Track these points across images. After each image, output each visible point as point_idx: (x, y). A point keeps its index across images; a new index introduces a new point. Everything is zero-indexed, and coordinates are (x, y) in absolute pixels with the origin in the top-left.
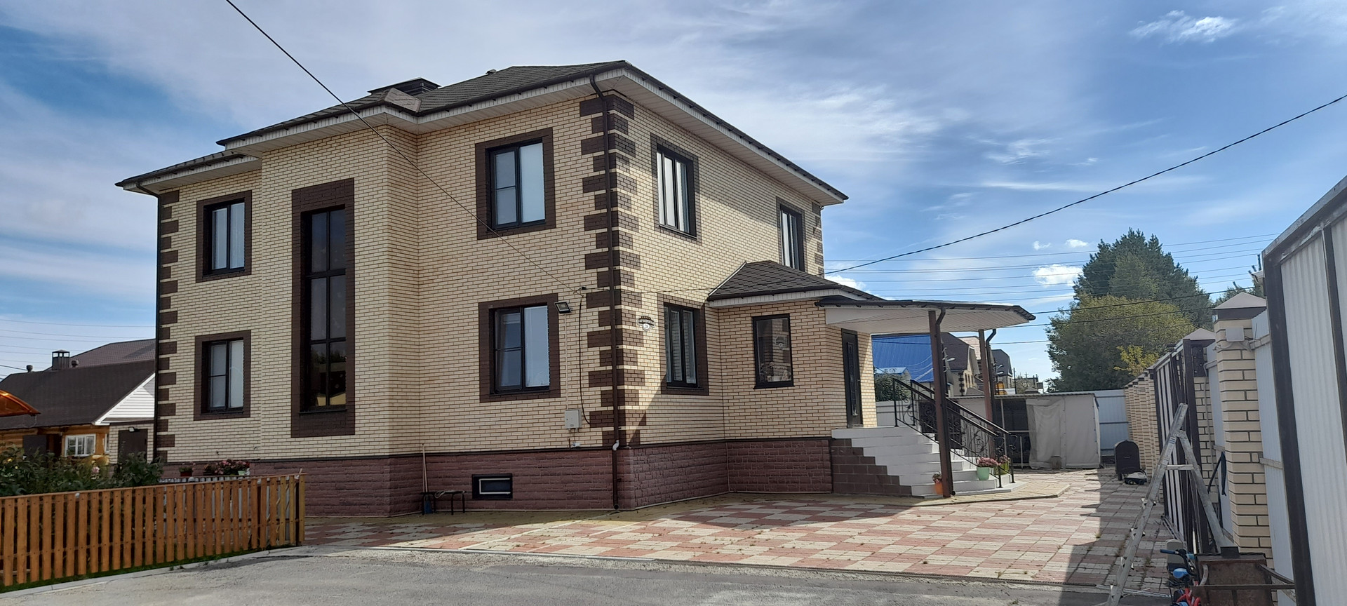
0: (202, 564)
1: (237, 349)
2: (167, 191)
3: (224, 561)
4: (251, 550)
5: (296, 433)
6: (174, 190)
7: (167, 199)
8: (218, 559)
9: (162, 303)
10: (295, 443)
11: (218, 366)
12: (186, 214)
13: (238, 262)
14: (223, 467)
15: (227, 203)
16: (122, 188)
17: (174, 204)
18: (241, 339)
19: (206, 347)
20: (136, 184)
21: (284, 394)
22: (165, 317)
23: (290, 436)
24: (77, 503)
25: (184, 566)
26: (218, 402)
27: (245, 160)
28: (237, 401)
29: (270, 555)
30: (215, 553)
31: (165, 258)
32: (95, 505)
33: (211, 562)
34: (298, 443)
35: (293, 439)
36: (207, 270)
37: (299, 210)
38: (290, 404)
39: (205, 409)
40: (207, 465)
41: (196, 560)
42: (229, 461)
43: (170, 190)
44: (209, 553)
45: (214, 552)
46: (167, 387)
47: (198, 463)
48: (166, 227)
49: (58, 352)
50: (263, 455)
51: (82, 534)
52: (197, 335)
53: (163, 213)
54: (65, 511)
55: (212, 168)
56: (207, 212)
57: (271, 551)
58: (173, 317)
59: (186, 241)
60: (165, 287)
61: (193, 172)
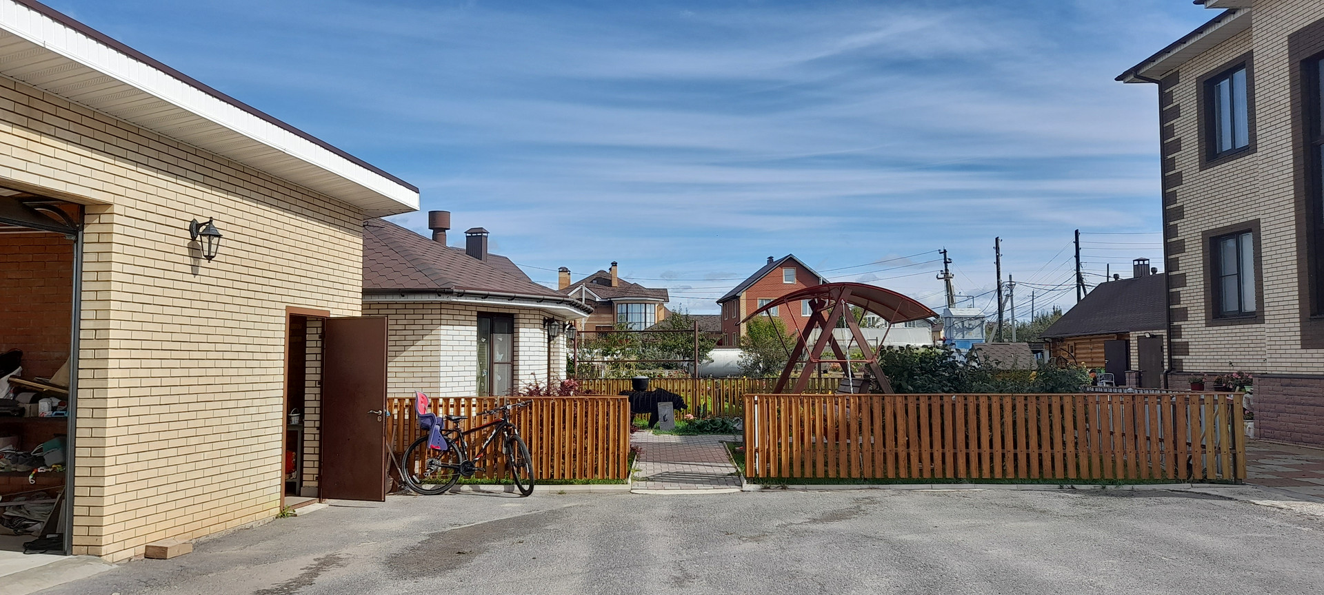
0: (1099, 487)
1: (1248, 242)
2: (1167, 74)
3: (1128, 487)
4: (1165, 481)
5: (1306, 344)
6: (1174, 71)
7: (1166, 84)
8: (1120, 484)
9: (1168, 198)
10: (1306, 356)
11: (1229, 266)
12: (1187, 95)
13: (1243, 141)
14: (1232, 380)
15: (1228, 72)
16: (1122, 82)
17: (1174, 87)
18: (1250, 231)
19: (1215, 242)
20: (1135, 74)
21: (1290, 294)
22: (1171, 214)
23: (1300, 347)
24: (954, 405)
25: (1075, 486)
26: (1231, 305)
27: (1238, 15)
28: (1250, 305)
29: (1192, 490)
30: (1116, 478)
31: (1169, 146)
32: (972, 409)
33: (1109, 487)
34: (1310, 356)
35: (1304, 351)
36: (1212, 154)
37: (1297, 60)
38: (1297, 306)
39: (1218, 314)
40: (1217, 377)
41: (1093, 482)
42: (1239, 373)
43: (1171, 72)
44: (1108, 476)
45: (1115, 474)
46: (1178, 289)
47: (1210, 374)
48: (1168, 113)
49: (1138, 260)
50: (1271, 369)
51: (961, 437)
52: (1203, 230)
53: (1164, 99)
54: (942, 414)
55: (1204, 34)
56: (1209, 87)
57: (1193, 485)
58: (1179, 213)
59: (1188, 128)
60: (1170, 180)
61: (1185, 46)
